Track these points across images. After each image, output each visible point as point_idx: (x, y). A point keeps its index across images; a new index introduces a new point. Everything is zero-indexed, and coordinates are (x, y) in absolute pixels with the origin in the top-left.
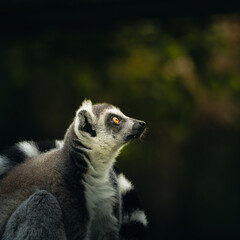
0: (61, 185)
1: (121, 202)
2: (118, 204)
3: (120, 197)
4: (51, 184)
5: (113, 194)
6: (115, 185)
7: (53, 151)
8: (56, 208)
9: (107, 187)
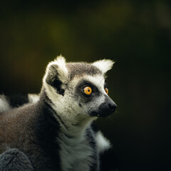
0: (34, 143)
1: (98, 163)
2: (95, 165)
3: (98, 157)
4: (24, 141)
5: (90, 153)
6: (93, 143)
7: (26, 106)
8: (28, 168)
9: (84, 145)
